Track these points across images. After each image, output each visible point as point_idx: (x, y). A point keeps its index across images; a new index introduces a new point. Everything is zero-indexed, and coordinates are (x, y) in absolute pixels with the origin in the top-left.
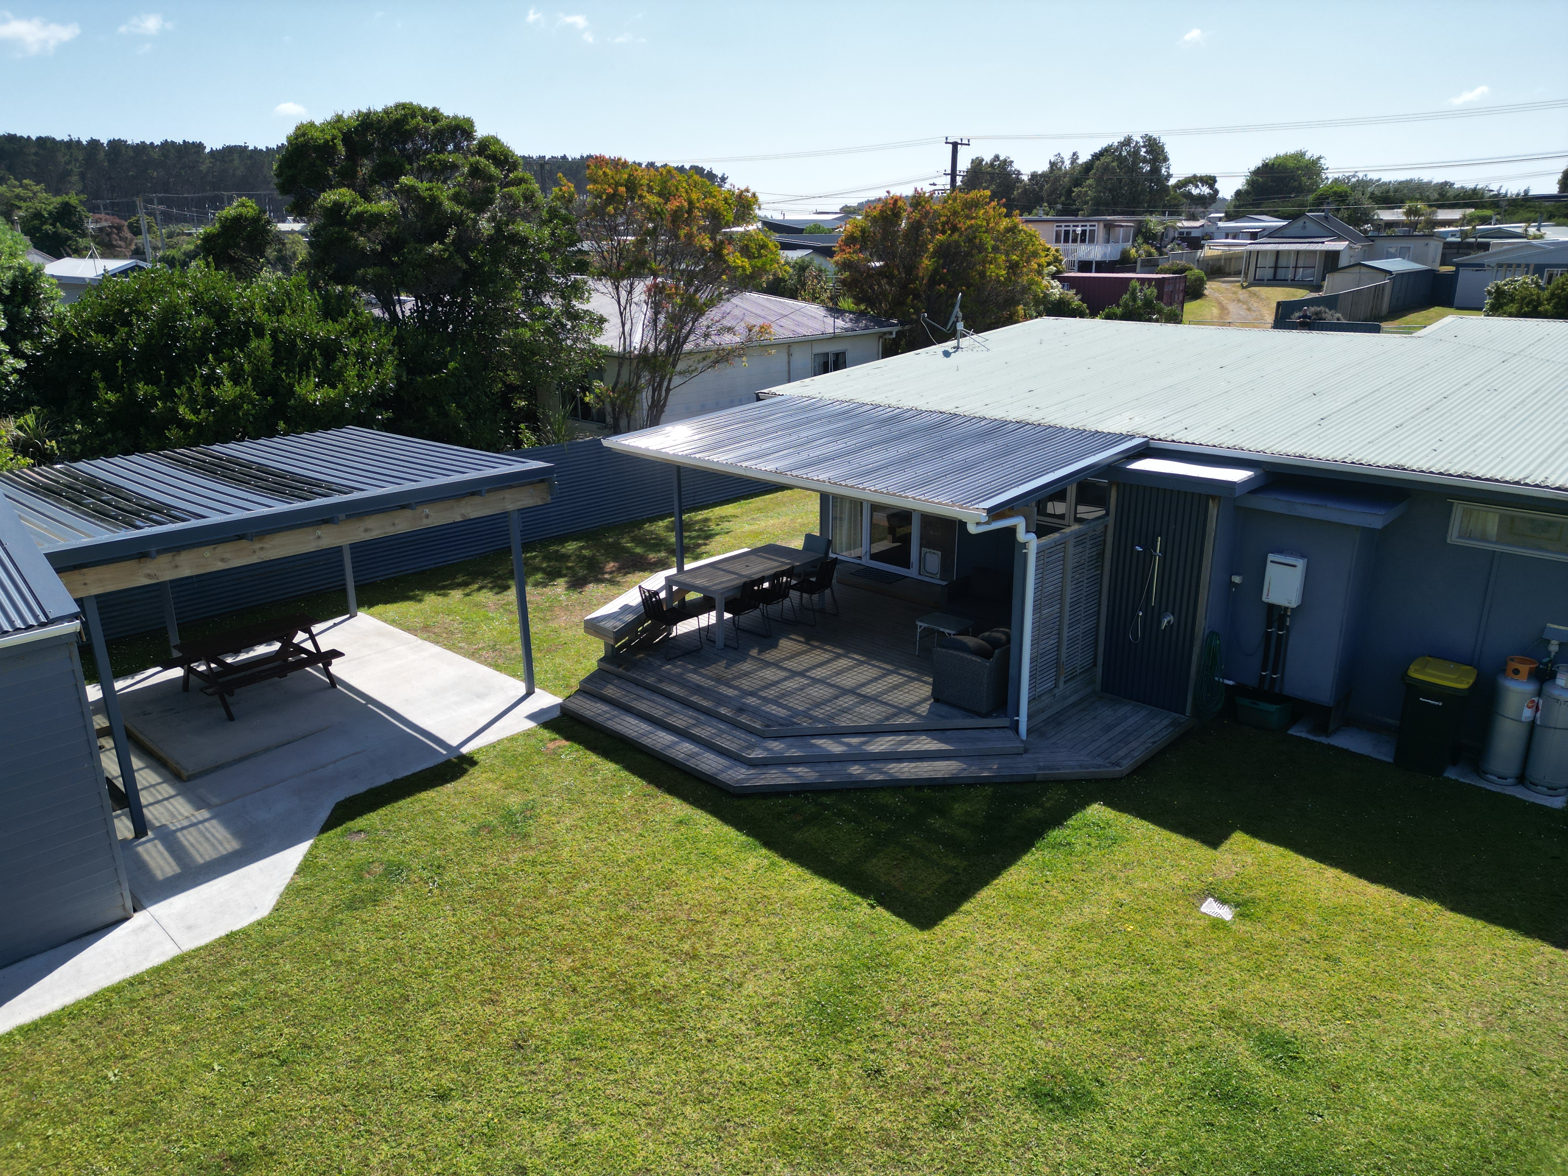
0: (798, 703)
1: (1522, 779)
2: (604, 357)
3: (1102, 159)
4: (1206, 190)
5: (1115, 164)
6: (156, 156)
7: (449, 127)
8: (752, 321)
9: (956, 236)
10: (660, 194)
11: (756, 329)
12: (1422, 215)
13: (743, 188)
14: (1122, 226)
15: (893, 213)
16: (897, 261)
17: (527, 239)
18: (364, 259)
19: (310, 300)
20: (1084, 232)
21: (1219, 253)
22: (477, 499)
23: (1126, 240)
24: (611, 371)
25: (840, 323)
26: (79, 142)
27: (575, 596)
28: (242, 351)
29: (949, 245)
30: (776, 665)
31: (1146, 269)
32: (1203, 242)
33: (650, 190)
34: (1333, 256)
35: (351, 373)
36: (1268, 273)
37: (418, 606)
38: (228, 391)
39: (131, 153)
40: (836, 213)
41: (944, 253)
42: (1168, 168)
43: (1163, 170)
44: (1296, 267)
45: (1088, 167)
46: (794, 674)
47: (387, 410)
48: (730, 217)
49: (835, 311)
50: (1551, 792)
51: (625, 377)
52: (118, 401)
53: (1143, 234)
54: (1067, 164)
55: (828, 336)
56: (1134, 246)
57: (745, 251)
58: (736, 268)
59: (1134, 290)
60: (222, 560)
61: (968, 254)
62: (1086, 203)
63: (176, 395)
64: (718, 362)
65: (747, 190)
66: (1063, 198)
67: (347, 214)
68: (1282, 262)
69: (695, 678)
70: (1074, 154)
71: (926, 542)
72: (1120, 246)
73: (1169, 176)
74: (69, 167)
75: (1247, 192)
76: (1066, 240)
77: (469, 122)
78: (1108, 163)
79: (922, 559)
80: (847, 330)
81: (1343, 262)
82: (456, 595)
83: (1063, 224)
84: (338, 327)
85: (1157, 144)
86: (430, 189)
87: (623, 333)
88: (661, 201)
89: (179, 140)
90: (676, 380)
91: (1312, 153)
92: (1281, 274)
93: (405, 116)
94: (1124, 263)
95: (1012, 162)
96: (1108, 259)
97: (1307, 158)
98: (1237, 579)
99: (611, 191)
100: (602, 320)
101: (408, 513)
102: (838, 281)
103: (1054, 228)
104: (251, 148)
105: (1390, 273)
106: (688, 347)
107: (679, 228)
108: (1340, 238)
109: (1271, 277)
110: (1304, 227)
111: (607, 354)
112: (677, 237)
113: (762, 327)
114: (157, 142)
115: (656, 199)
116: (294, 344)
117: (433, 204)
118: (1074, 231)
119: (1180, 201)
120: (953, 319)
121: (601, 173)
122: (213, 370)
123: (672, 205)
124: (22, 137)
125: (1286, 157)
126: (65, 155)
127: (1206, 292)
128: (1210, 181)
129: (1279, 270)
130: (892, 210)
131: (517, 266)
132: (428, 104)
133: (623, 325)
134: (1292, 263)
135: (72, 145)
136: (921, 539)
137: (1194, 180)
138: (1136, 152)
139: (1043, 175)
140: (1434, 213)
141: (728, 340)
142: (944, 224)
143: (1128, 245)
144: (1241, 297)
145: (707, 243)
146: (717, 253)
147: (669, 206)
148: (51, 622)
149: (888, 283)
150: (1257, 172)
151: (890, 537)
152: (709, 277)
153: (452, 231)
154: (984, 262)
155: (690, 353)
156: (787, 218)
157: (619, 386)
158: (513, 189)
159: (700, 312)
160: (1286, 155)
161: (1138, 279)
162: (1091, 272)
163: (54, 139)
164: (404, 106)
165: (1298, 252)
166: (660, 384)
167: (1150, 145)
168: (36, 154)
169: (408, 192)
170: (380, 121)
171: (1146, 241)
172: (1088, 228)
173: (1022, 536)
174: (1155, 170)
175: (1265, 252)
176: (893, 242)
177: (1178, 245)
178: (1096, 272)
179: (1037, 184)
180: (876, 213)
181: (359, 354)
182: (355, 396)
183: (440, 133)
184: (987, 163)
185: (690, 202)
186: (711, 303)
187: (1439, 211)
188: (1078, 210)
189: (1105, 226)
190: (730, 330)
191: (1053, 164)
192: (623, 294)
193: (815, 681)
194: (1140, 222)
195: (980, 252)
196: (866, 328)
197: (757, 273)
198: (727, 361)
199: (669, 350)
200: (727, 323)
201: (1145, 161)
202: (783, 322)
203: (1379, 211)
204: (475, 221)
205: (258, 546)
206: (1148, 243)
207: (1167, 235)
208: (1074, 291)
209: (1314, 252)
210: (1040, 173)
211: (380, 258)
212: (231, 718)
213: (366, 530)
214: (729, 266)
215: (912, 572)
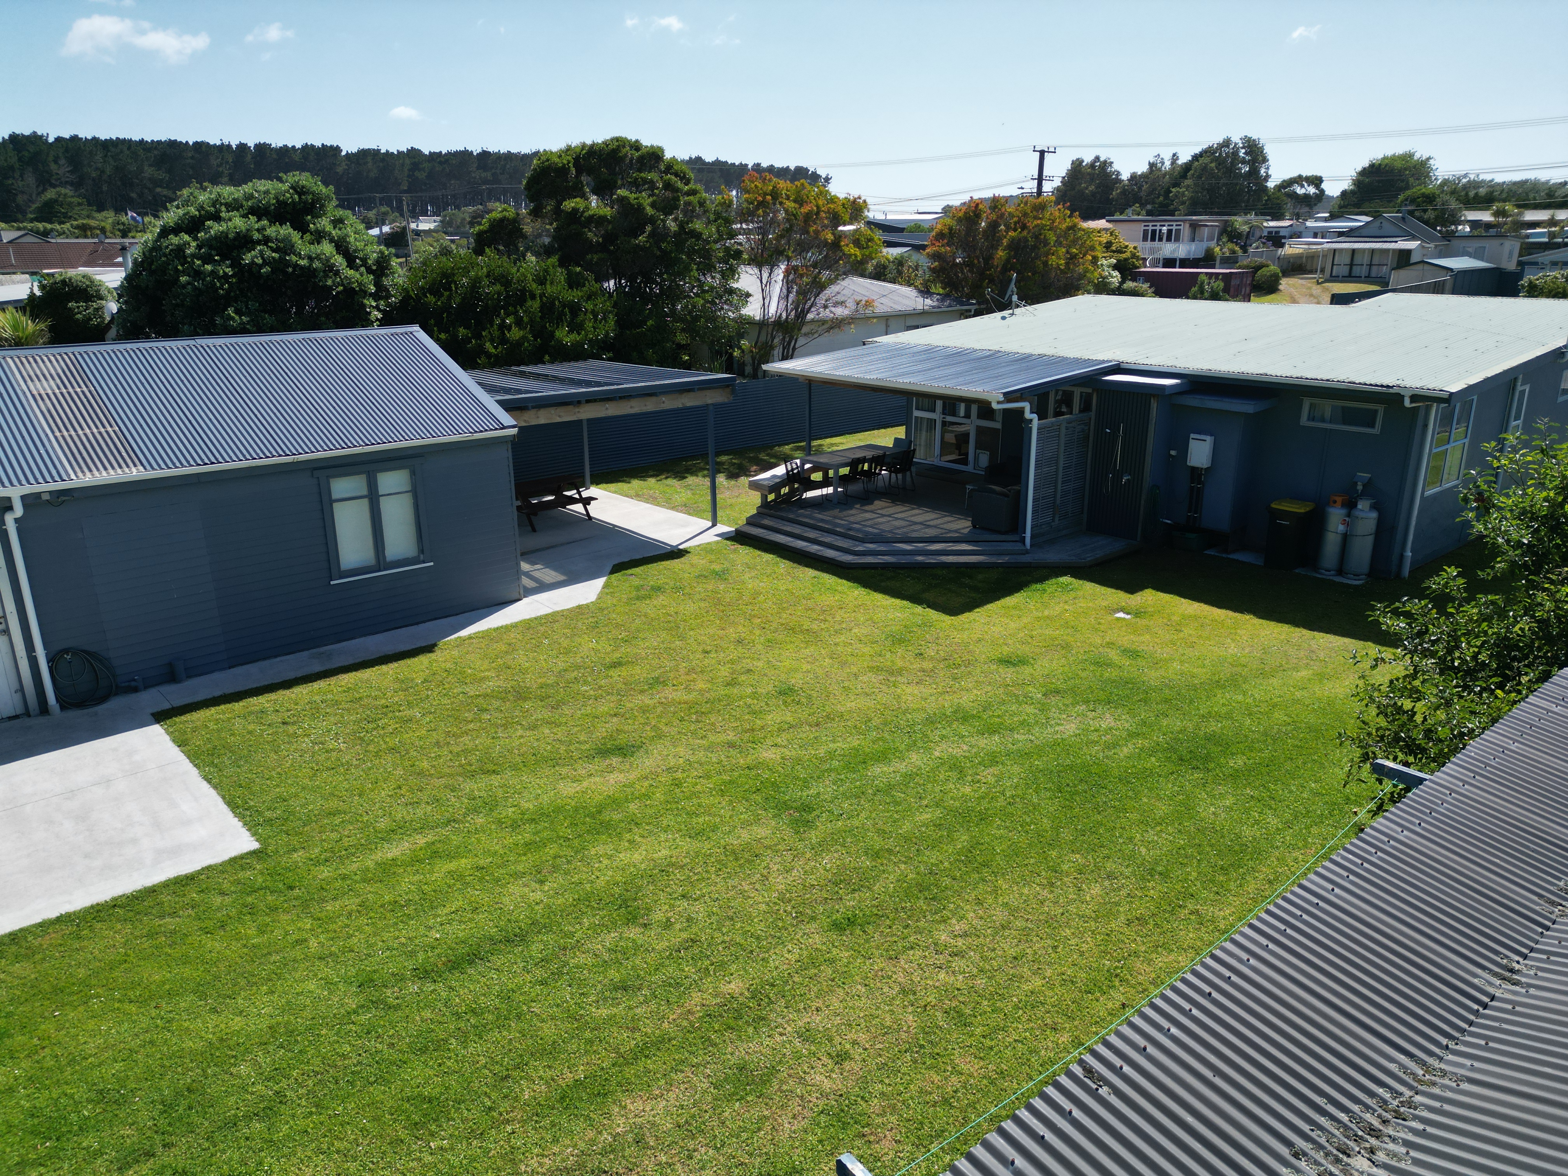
0: (886, 527)
1: (1340, 572)
2: (748, 323)
3: (1201, 160)
4: (1312, 190)
5: (1213, 165)
6: (297, 159)
7: (648, 153)
8: (858, 298)
9: (1025, 233)
10: (795, 201)
11: (863, 302)
12: (1511, 215)
13: (856, 196)
14: (1207, 226)
15: (975, 215)
16: (978, 252)
17: (701, 234)
18: (591, 247)
19: (560, 275)
20: (1170, 232)
21: (1301, 251)
22: (691, 394)
23: (1210, 239)
24: (754, 333)
25: (928, 302)
26: (229, 146)
27: (733, 482)
28: (521, 308)
29: (1020, 239)
30: (872, 512)
31: (1226, 265)
32: (1283, 241)
33: (788, 198)
34: (1408, 252)
35: (589, 325)
36: (1345, 271)
37: (629, 485)
38: (515, 334)
39: (275, 156)
40: (936, 213)
41: (1016, 247)
42: (1268, 168)
43: (1263, 172)
44: (1371, 265)
45: (1187, 167)
46: (883, 516)
47: (609, 352)
48: (847, 217)
49: (925, 292)
50: (1356, 577)
51: (763, 338)
52: (446, 339)
53: (1230, 234)
54: (1168, 164)
55: (918, 312)
56: (1218, 245)
57: (857, 243)
58: (850, 255)
59: (1202, 283)
60: (560, 416)
61: (1035, 248)
62: (1183, 203)
63: (482, 336)
64: (832, 328)
65: (860, 198)
66: (1161, 198)
67: (582, 216)
68: (1357, 260)
69: (820, 516)
70: (1174, 155)
71: (979, 446)
72: (1205, 245)
73: (1268, 176)
74: (221, 169)
75: (1352, 192)
76: (1153, 239)
77: (661, 150)
78: (1206, 164)
79: (976, 458)
80: (934, 307)
81: (1414, 258)
82: (652, 481)
83: (1151, 224)
84: (580, 294)
85: (1256, 145)
86: (637, 199)
87: (764, 305)
88: (797, 206)
89: (318, 144)
90: (801, 341)
91: (1420, 153)
92: (1356, 271)
93: (618, 146)
94: (1208, 260)
95: (1112, 163)
96: (1192, 257)
97: (1415, 158)
98: (1173, 453)
99: (761, 199)
100: (748, 295)
101: (654, 399)
102: (929, 268)
103: (1141, 227)
104: (383, 151)
105: (1451, 270)
106: (810, 316)
107: (810, 226)
108: (1414, 238)
109: (1346, 273)
110: (1381, 227)
111: (750, 321)
112: (808, 232)
113: (867, 302)
114: (298, 146)
115: (793, 205)
116: (553, 304)
117: (640, 208)
118: (1160, 230)
119: (1282, 201)
120: (1009, 293)
121: (753, 186)
122: (503, 321)
123: (805, 209)
124: (181, 142)
125: (1394, 158)
126: (217, 158)
127: (1281, 287)
128: (1316, 181)
129: (1354, 268)
130: (974, 212)
131: (690, 254)
132: (632, 137)
133: (764, 299)
134: (1366, 260)
135: (223, 149)
136: (976, 443)
137: (1299, 180)
138: (1235, 153)
139: (1143, 176)
140: (1520, 214)
141: (840, 312)
142: (1015, 223)
143: (1213, 244)
144: (1314, 292)
145: (830, 237)
146: (836, 245)
147: (802, 210)
148: (504, 428)
149: (969, 271)
150: (1364, 172)
151: (957, 452)
152: (828, 263)
153: (648, 228)
154: (1047, 254)
155: (813, 321)
156: (889, 217)
157: (759, 344)
158: (692, 198)
159: (822, 287)
160: (1394, 155)
161: (1206, 273)
162: (1175, 267)
163: (208, 143)
164: (617, 139)
165: (1373, 251)
166: (789, 343)
167: (1249, 147)
168: (192, 158)
169: (622, 200)
170: (601, 150)
171: (1230, 240)
172: (1174, 228)
173: (1028, 415)
174: (1254, 171)
175: (1341, 250)
176: (974, 237)
177: (1264, 243)
178: (1180, 267)
179: (1136, 184)
180: (961, 214)
181: (593, 312)
182: (590, 341)
183: (641, 158)
184: (1087, 165)
185: (818, 207)
186: (832, 281)
187: (1526, 212)
188: (1176, 210)
189: (1191, 225)
190: (842, 303)
191: (1152, 165)
192: (765, 276)
193: (897, 519)
194: (1226, 221)
195: (1045, 246)
196: (950, 306)
197: (863, 262)
198: (839, 327)
199: (797, 316)
200: (840, 298)
201: (1244, 162)
202: (883, 300)
203: (1466, 213)
204: (664, 221)
205: (577, 410)
206: (1232, 242)
207: (1253, 234)
208: (1148, 285)
209: (1388, 250)
210: (1139, 173)
211: (602, 247)
212: (534, 530)
213: (631, 407)
214: (844, 254)
215: (969, 468)
